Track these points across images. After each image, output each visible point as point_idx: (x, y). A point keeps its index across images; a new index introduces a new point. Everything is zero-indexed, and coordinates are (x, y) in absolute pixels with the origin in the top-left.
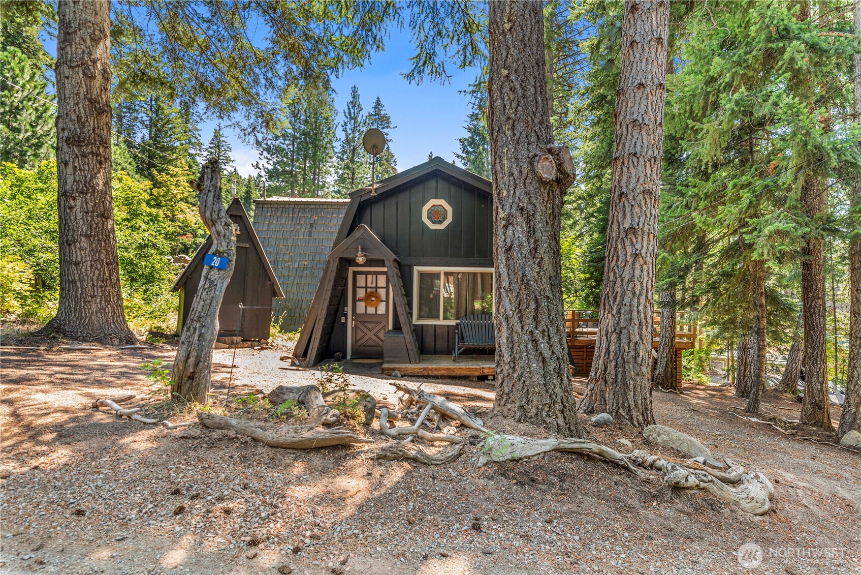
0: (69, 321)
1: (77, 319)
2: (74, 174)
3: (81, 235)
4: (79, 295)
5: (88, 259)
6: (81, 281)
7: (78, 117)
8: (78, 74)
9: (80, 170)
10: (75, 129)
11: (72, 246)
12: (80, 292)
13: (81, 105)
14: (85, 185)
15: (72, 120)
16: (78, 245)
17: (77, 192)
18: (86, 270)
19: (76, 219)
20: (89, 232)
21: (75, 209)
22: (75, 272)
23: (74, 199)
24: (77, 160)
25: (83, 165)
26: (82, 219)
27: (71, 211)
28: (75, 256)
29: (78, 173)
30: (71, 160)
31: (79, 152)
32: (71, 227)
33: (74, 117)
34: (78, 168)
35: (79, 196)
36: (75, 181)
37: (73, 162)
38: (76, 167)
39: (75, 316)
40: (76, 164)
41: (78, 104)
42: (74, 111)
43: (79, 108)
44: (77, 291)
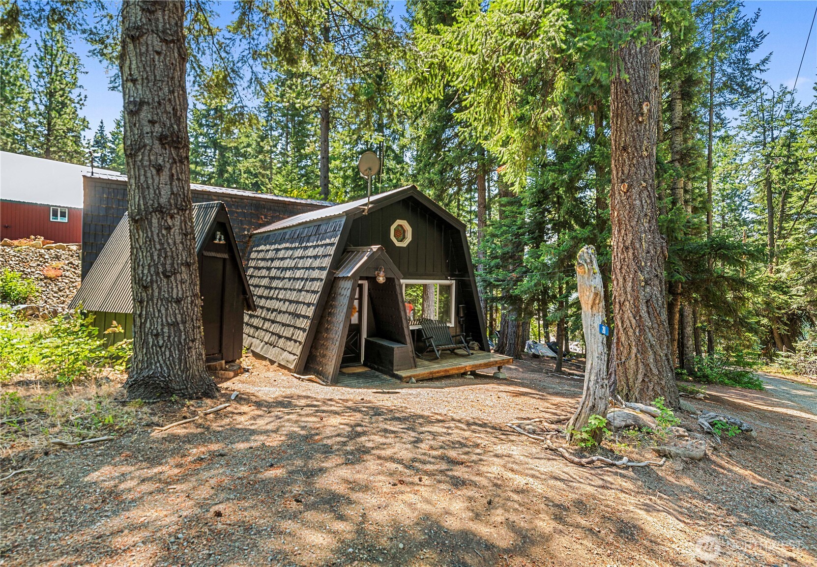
0: (174, 376)
1: (182, 372)
2: (171, 184)
3: (182, 264)
4: (182, 341)
5: (188, 294)
6: (184, 322)
7: (173, 109)
8: (174, 53)
9: (178, 179)
10: (171, 125)
11: (172, 278)
12: (183, 337)
13: (176, 94)
14: (184, 199)
15: (166, 112)
16: (178, 276)
17: (176, 207)
18: (187, 309)
19: (175, 243)
20: (188, 260)
21: (173, 230)
22: (177, 311)
23: (172, 217)
24: (175, 166)
25: (181, 173)
26: (182, 243)
27: (169, 232)
28: (175, 291)
29: (175, 183)
30: (168, 166)
31: (178, 156)
32: (169, 254)
33: (169, 109)
34: (175, 177)
35: (178, 213)
36: (173, 193)
37: (171, 169)
38: (173, 175)
39: (180, 368)
40: (174, 171)
41: (173, 92)
42: (170, 100)
43: (174, 97)
44: (180, 336)
